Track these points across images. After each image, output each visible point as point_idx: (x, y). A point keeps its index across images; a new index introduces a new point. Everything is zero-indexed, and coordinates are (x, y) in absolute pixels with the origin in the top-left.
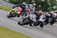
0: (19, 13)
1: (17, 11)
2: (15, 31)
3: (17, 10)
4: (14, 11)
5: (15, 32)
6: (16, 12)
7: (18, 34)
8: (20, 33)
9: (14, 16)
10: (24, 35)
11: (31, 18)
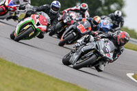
0: (44, 27)
1: (38, 24)
2: (18, 64)
3: (38, 21)
4: (30, 23)
5: (19, 67)
6: (36, 27)
7: (25, 71)
8: (31, 68)
9: (30, 35)
10: (39, 74)
11: (102, 51)
